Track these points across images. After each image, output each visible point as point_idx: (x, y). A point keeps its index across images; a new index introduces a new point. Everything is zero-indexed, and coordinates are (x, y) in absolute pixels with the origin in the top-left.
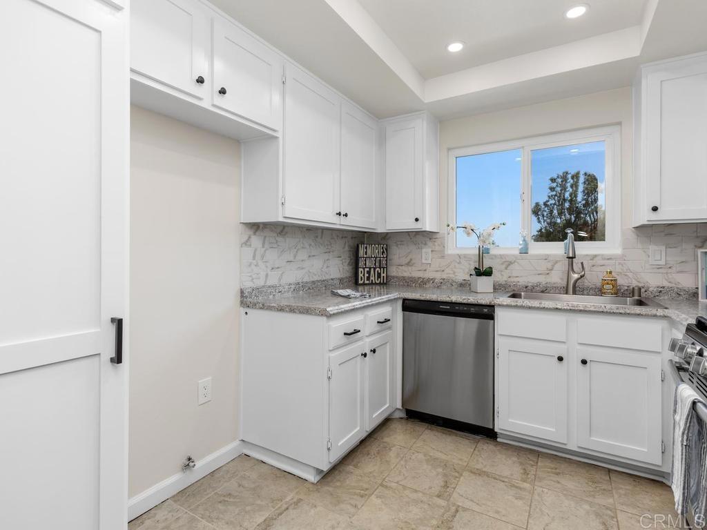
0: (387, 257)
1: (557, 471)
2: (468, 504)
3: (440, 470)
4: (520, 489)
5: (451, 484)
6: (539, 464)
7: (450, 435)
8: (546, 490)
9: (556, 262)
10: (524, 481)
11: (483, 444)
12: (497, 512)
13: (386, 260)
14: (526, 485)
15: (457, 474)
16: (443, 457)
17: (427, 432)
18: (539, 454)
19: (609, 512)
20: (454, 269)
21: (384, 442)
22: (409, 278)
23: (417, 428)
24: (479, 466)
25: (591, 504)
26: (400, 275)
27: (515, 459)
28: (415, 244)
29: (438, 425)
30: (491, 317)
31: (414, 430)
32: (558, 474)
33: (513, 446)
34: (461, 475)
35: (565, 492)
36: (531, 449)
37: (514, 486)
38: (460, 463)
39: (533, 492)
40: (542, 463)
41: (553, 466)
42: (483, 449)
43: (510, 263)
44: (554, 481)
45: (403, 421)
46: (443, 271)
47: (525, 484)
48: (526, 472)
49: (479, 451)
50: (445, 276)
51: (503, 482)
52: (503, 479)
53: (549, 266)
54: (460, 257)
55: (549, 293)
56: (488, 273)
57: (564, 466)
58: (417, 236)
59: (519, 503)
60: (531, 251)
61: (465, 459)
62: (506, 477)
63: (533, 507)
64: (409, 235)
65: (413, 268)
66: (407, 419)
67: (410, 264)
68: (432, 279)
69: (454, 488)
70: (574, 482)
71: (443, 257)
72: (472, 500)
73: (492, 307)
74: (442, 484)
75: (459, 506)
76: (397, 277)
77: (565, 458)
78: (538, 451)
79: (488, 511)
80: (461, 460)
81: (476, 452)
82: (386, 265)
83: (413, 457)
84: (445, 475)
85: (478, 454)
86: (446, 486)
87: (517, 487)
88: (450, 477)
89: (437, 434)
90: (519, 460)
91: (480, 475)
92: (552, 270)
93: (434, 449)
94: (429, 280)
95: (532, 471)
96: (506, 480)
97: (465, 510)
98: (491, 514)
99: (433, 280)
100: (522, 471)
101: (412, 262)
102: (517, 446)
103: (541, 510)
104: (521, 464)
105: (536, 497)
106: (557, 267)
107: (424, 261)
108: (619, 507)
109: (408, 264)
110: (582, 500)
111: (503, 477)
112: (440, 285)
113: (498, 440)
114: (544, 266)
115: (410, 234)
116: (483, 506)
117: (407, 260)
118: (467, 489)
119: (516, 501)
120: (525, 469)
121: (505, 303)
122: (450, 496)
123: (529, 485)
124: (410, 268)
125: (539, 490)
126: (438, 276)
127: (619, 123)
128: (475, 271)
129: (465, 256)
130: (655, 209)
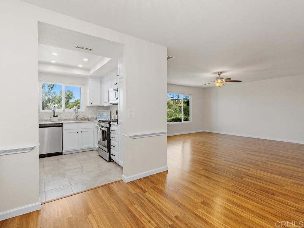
9: (72, 113)
11: (60, 156)
19: (88, 154)
24: (62, 158)
25: (85, 155)
30: (62, 126)
32: (78, 154)
37: (71, 157)
39: (75, 157)
41: (76, 154)
43: (60, 114)
56: (56, 116)
60: (66, 111)
62: (69, 157)
70: (81, 154)
73: (62, 124)
92: (71, 115)
113: (63, 154)
114: (69, 114)
121: (66, 123)
127: (84, 85)
128: (53, 116)
129: (47, 112)
130: (91, 103)
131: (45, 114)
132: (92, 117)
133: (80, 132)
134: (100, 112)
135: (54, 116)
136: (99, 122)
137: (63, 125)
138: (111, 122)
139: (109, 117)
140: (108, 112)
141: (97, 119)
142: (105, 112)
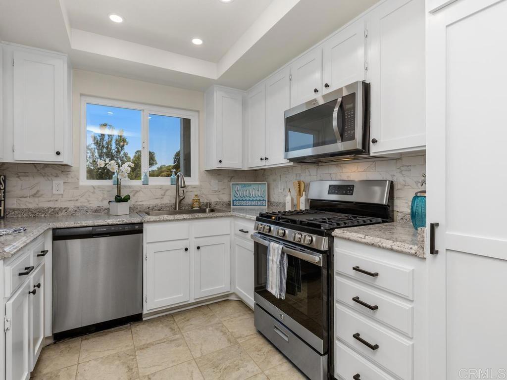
0: (4, 189)
1: (187, 319)
2: (153, 370)
3: (117, 362)
4: (176, 340)
5: (133, 366)
6: (176, 321)
7: (106, 334)
8: (188, 332)
9: (167, 190)
10: (175, 334)
11: (135, 327)
12: (173, 361)
13: (4, 193)
14: (178, 336)
15: (132, 357)
16: (112, 352)
17: (84, 343)
18: (172, 315)
19: (220, 325)
20: (88, 198)
21: (45, 375)
22: (36, 209)
23: (72, 345)
24: (143, 343)
25: (212, 326)
26: (23, 206)
27: (161, 325)
28: (43, 176)
29: (91, 332)
30: (141, 231)
31: (71, 348)
32: (188, 320)
33: (154, 318)
34: (135, 355)
35: (198, 328)
36: (166, 315)
37: (171, 341)
38: (128, 348)
39: (184, 338)
40: (178, 319)
41: (183, 317)
42: (137, 331)
43: (137, 192)
44: (189, 325)
45: (53, 347)
46: (77, 200)
47: (176, 336)
48: (172, 329)
49: (135, 333)
50: (78, 204)
51: (164, 342)
52: (164, 341)
53: (162, 192)
54: (94, 188)
55: (163, 210)
56: (126, 199)
57: (188, 314)
58: (46, 169)
59: (181, 348)
60: (150, 183)
61: (131, 344)
62: (164, 339)
63: (189, 345)
64: (35, 166)
65: (41, 199)
66: (55, 343)
67: (37, 195)
68: (65, 208)
69: (137, 367)
70: (197, 320)
71: (77, 188)
72: (154, 366)
73: (141, 224)
74: (126, 370)
75: (148, 375)
76: (18, 209)
77: (186, 310)
78: (170, 314)
79: (168, 365)
80: (127, 346)
81: (134, 335)
82: (4, 197)
83: (87, 368)
84: (124, 363)
85: (137, 335)
86: (130, 369)
87: (174, 340)
88: (129, 362)
89: (94, 339)
90: (164, 324)
91: (148, 347)
92: (164, 195)
93: (100, 351)
94: (61, 209)
95: (175, 327)
96: (165, 340)
97: (154, 374)
98: (171, 365)
99: (67, 209)
100: (170, 330)
101: (40, 193)
102: (157, 317)
103: (193, 344)
104: (166, 326)
105: (187, 339)
106: (168, 193)
107: (55, 192)
108: (221, 320)
109: (34, 196)
110: (206, 326)
111: (162, 340)
112: (73, 214)
113: (144, 319)
114: (159, 193)
115: (37, 166)
116: (163, 364)
117: (34, 191)
118: (147, 362)
119: (178, 348)
120: (171, 328)
121: (152, 220)
122: (138, 373)
123: (178, 335)
124: (37, 200)
125: (185, 334)
126: (71, 205)
127: (198, 111)
128: (116, 198)
129: (99, 187)
130: (220, 161)
131: (93, 193)
132: (218, 200)
134: (239, 187)
135: (119, 199)
136: (258, 219)
137: (146, 227)
138: (333, 229)
139: (265, 201)
140: (260, 186)
141: (232, 207)
142: (253, 187)
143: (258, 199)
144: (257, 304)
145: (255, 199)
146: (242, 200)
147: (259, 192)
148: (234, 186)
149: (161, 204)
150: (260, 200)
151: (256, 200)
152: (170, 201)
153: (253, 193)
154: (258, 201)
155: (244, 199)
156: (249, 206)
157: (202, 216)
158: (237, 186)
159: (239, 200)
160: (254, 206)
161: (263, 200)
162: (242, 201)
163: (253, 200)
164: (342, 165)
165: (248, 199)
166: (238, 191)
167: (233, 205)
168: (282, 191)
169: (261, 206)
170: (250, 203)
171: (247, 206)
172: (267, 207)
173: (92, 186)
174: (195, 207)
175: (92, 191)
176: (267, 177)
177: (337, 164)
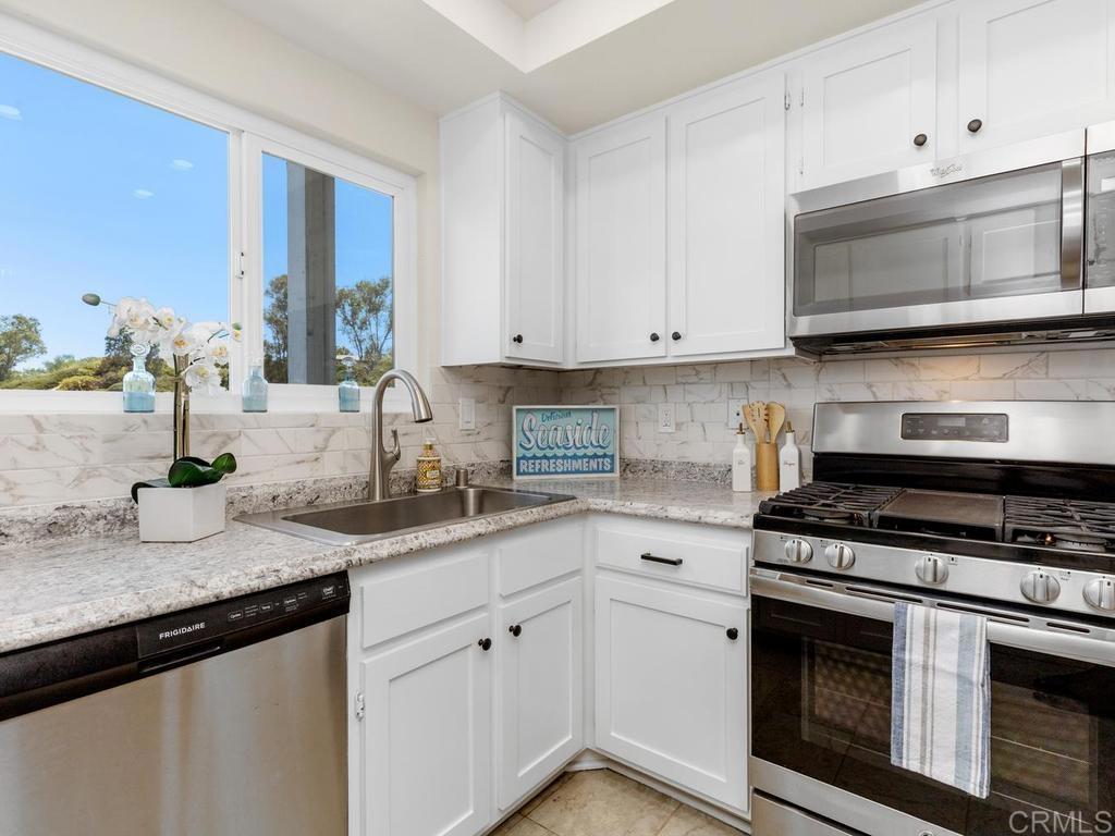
9: (334, 431)
30: (340, 606)
54: (38, 423)
73: (340, 578)
114: (309, 441)
129: (64, 423)
130: (519, 339)
131: (37, 447)
132: (475, 460)
133: (500, 637)
134: (535, 420)
139: (612, 457)
140: (595, 414)
141: (515, 477)
142: (574, 418)
143: (590, 452)
144: (757, 791)
145: (580, 453)
146: (545, 457)
147: (594, 432)
148: (522, 415)
149: (315, 482)
150: (595, 456)
151: (585, 456)
152: (344, 469)
153: (577, 436)
154: (590, 457)
155: (549, 453)
156: (563, 473)
157: (521, 520)
158: (530, 416)
159: (535, 457)
160: (577, 472)
161: (605, 456)
162: (544, 461)
163: (575, 457)
164: (915, 361)
165: (560, 452)
166: (531, 430)
167: (518, 474)
168: (671, 429)
169: (598, 471)
170: (568, 465)
171: (556, 473)
172: (617, 474)
173: (31, 417)
174: (424, 487)
175: (31, 442)
176: (605, 391)
177: (897, 358)
